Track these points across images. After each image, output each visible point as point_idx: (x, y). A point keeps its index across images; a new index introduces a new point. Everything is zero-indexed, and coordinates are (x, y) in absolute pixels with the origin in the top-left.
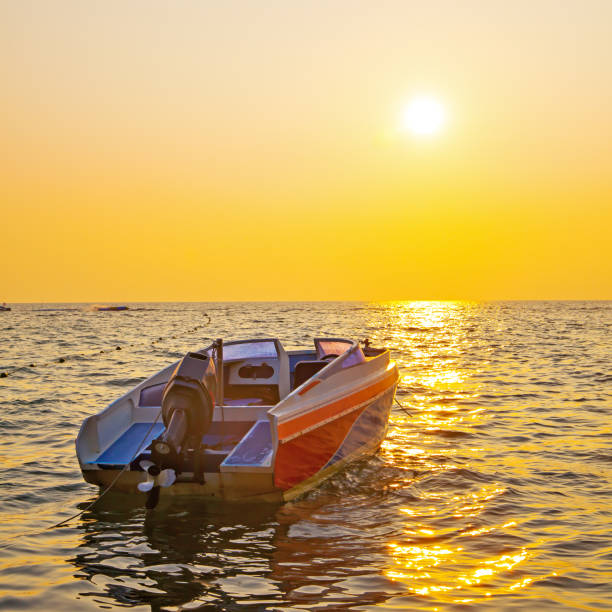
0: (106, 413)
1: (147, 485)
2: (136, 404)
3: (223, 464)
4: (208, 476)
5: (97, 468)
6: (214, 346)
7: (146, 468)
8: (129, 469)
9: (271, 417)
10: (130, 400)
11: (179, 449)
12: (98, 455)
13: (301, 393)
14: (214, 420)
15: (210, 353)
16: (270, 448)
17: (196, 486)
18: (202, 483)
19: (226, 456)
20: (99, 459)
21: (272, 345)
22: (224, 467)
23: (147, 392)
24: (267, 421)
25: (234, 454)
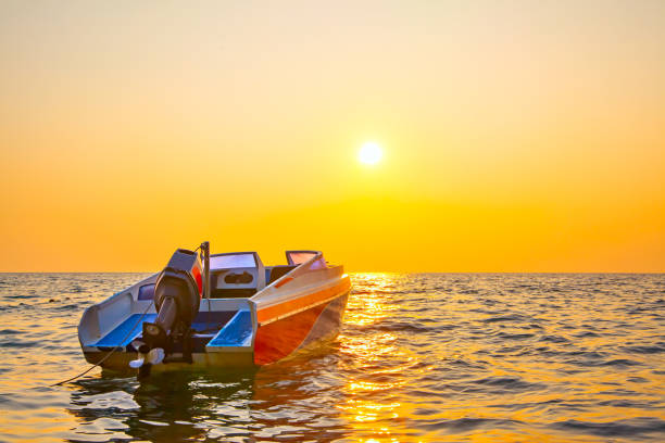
0: (106, 304)
1: (138, 362)
2: (135, 298)
3: (209, 344)
4: (195, 356)
5: (97, 350)
6: (202, 247)
7: (137, 348)
8: (125, 350)
9: (251, 304)
10: (130, 294)
11: (169, 332)
12: (98, 340)
13: (277, 286)
14: (201, 310)
15: (199, 252)
16: (250, 332)
17: (185, 365)
18: (190, 361)
19: (211, 338)
20: (100, 342)
21: (252, 256)
22: (209, 347)
23: (145, 289)
24: (248, 310)
25: (220, 336)
